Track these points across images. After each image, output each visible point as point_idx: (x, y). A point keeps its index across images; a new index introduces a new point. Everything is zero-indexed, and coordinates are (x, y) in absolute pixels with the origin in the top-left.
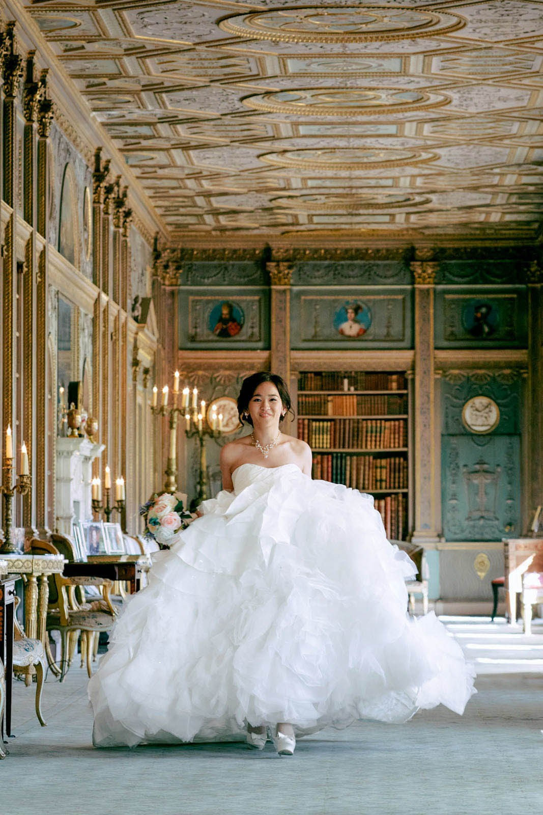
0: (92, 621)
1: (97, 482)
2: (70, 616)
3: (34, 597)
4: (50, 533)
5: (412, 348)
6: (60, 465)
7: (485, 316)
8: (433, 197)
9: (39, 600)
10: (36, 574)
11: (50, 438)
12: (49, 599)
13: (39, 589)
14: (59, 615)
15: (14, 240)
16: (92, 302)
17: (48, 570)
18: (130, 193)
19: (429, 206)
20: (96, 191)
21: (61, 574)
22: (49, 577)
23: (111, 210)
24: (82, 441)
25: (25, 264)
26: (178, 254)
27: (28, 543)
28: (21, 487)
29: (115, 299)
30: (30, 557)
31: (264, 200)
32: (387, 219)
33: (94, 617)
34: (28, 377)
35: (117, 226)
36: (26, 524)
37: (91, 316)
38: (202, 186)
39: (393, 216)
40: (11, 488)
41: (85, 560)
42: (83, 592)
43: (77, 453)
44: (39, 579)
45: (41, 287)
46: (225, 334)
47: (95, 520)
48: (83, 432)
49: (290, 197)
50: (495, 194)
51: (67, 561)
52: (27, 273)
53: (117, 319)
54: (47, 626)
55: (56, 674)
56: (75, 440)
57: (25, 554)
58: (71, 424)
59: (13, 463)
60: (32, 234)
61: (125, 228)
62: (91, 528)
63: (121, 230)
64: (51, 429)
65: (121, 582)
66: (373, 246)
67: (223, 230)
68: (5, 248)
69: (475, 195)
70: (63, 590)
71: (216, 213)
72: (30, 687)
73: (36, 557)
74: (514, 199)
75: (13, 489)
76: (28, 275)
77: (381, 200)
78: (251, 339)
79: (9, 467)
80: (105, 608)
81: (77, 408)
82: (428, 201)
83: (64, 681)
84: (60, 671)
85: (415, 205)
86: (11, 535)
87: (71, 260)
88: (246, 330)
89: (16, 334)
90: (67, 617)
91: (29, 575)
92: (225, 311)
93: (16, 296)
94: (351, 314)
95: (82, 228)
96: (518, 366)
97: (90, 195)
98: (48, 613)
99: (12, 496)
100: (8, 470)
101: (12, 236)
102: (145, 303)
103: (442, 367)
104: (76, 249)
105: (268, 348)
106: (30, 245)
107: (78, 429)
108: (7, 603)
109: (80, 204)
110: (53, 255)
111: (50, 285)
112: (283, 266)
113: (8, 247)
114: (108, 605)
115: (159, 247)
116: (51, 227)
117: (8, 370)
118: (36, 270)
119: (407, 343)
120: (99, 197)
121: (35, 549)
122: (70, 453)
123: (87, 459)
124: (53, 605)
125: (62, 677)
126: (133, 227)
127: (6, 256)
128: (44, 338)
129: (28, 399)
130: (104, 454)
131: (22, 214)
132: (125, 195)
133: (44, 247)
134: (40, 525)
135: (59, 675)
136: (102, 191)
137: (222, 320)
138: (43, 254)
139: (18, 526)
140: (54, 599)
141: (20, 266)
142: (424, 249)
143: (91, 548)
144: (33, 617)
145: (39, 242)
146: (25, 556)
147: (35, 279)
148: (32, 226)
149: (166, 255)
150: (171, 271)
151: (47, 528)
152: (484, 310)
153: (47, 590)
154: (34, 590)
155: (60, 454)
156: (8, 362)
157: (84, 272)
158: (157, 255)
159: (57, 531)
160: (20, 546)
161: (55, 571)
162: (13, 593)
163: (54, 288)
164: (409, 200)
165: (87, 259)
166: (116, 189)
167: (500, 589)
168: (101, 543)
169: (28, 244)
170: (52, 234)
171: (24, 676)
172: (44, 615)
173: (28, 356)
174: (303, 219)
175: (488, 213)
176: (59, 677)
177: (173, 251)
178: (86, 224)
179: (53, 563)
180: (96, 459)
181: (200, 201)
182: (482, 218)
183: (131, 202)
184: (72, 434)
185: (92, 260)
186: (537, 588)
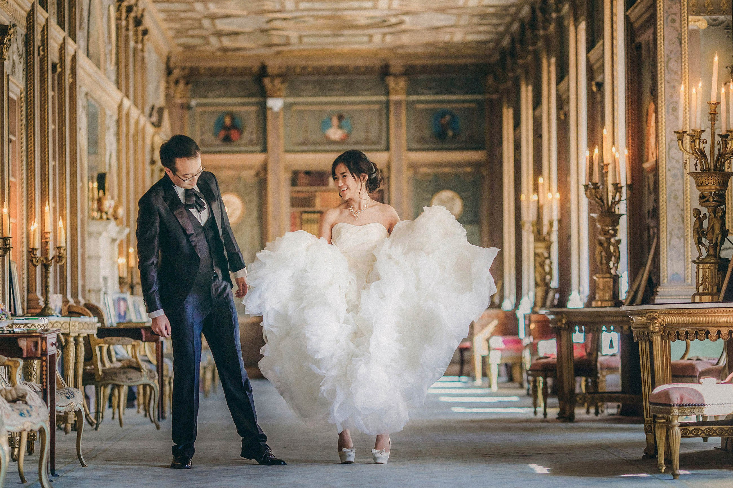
0: (123, 376)
1: (122, 261)
2: (103, 372)
3: (72, 355)
4: (83, 302)
5: (387, 149)
6: (91, 245)
7: (449, 123)
8: (406, 18)
9: (76, 358)
10: (73, 335)
11: (82, 220)
12: (85, 357)
13: (76, 348)
14: (93, 371)
15: (49, 42)
16: (116, 106)
17: (83, 331)
18: (146, 14)
19: (403, 27)
20: (118, 9)
21: (95, 336)
22: (84, 338)
23: (131, 26)
24: (109, 224)
25: (58, 65)
26: (187, 72)
27: (66, 308)
28: (59, 258)
29: (136, 104)
30: (67, 319)
31: (261, 22)
32: (365, 39)
33: (125, 373)
34: (62, 165)
35: (136, 42)
36: (63, 292)
37: (115, 117)
38: (208, 9)
39: (371, 37)
40: (50, 258)
41: (115, 325)
42: (113, 353)
43: (105, 235)
44: (76, 339)
45: (73, 86)
46: (227, 140)
47: (122, 292)
48: (110, 217)
49: (285, 19)
50: (459, 15)
51: (99, 325)
52: (61, 73)
53: (137, 122)
54: (83, 381)
55: (91, 424)
56: (104, 223)
57: (62, 317)
58: (100, 209)
59: (51, 236)
60: (64, 39)
61: (143, 45)
62: (119, 299)
63: (140, 46)
64: (83, 212)
65: (147, 343)
66: (352, 63)
67: (225, 50)
68: (41, 48)
69: (442, 17)
70: (97, 349)
71: (220, 34)
72: (69, 435)
73: (73, 319)
74: (476, 20)
75: (52, 259)
76: (61, 76)
77: (362, 21)
78: (250, 143)
79: (47, 240)
80: (135, 365)
81: (104, 194)
82: (402, 22)
83: (99, 429)
84: (95, 422)
85: (390, 26)
86: (51, 300)
87: (98, 66)
88: (247, 136)
89: (51, 127)
90: (100, 373)
91: (67, 335)
92: (228, 121)
93: (51, 93)
94: (335, 121)
95: (107, 41)
96: (477, 165)
97: (113, 14)
98: (84, 370)
99: (51, 266)
100: (47, 242)
101: (47, 38)
102: (160, 111)
103: (413, 166)
104: (102, 57)
105: (264, 150)
106: (62, 48)
107: (106, 213)
108: (49, 353)
109: (105, 19)
110: (82, 60)
111: (80, 87)
112: (277, 81)
113: (44, 48)
114: (137, 362)
115: (172, 64)
116: (81, 35)
117: (45, 156)
118: (68, 71)
119: (383, 146)
120: (121, 13)
121: (71, 313)
122: (99, 234)
123: (114, 240)
124: (88, 363)
125: (97, 425)
126: (149, 46)
127: (43, 55)
128: (76, 131)
129: (63, 184)
130: (128, 236)
131: (56, 20)
132: (142, 16)
133: (75, 52)
134: (75, 295)
135: (95, 425)
136: (124, 10)
137: (225, 128)
138: (74, 58)
139: (56, 292)
140: (89, 358)
141: (54, 66)
142: (397, 66)
143: (119, 316)
144: (71, 373)
145: (71, 47)
146: (63, 318)
147: (68, 80)
148: (64, 31)
149: (177, 72)
150: (181, 85)
151: (80, 298)
152: (448, 118)
153: (83, 349)
154: (71, 349)
155: (90, 234)
156: (45, 149)
157: (109, 78)
158: (169, 71)
159: (89, 300)
160: (58, 310)
161: (90, 332)
162: (55, 344)
163: (84, 90)
164: (385, 21)
165: (111, 68)
166: (135, 9)
167: (466, 354)
168: (127, 312)
169: (61, 48)
170: (82, 41)
171: (63, 426)
172: (81, 372)
173: (62, 146)
174: (294, 40)
175: (452, 34)
176: (95, 426)
177: (183, 69)
178: (110, 37)
179: (88, 325)
180: (122, 241)
181: (206, 23)
182: (447, 38)
183: (148, 22)
184: (101, 217)
185: (116, 69)
186: (501, 350)
